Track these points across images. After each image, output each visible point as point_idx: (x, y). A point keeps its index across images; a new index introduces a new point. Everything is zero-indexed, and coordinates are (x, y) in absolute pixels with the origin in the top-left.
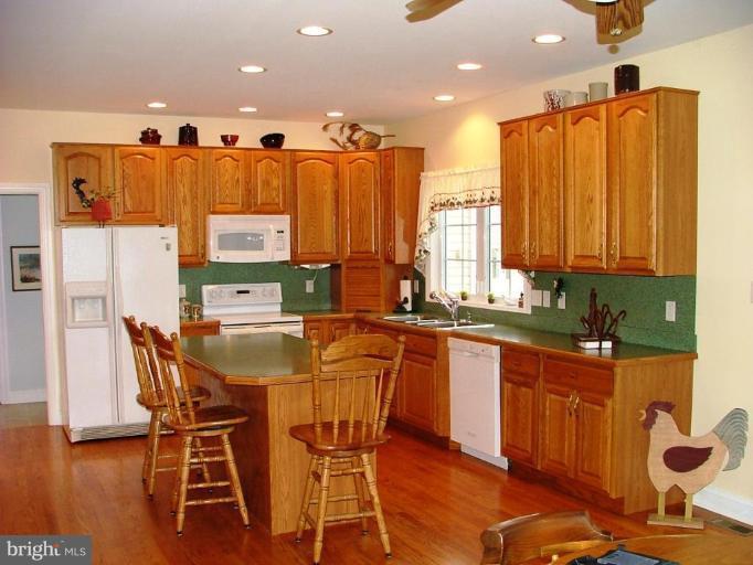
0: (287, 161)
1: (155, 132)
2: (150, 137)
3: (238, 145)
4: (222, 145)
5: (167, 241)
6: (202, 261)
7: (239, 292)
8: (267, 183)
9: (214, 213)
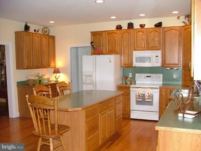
0: (162, 32)
1: (120, 26)
2: (119, 27)
3: (145, 27)
4: (140, 28)
5: (110, 59)
6: (131, 66)
7: (147, 76)
8: (154, 39)
9: (135, 50)
